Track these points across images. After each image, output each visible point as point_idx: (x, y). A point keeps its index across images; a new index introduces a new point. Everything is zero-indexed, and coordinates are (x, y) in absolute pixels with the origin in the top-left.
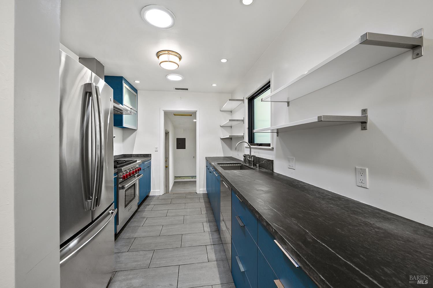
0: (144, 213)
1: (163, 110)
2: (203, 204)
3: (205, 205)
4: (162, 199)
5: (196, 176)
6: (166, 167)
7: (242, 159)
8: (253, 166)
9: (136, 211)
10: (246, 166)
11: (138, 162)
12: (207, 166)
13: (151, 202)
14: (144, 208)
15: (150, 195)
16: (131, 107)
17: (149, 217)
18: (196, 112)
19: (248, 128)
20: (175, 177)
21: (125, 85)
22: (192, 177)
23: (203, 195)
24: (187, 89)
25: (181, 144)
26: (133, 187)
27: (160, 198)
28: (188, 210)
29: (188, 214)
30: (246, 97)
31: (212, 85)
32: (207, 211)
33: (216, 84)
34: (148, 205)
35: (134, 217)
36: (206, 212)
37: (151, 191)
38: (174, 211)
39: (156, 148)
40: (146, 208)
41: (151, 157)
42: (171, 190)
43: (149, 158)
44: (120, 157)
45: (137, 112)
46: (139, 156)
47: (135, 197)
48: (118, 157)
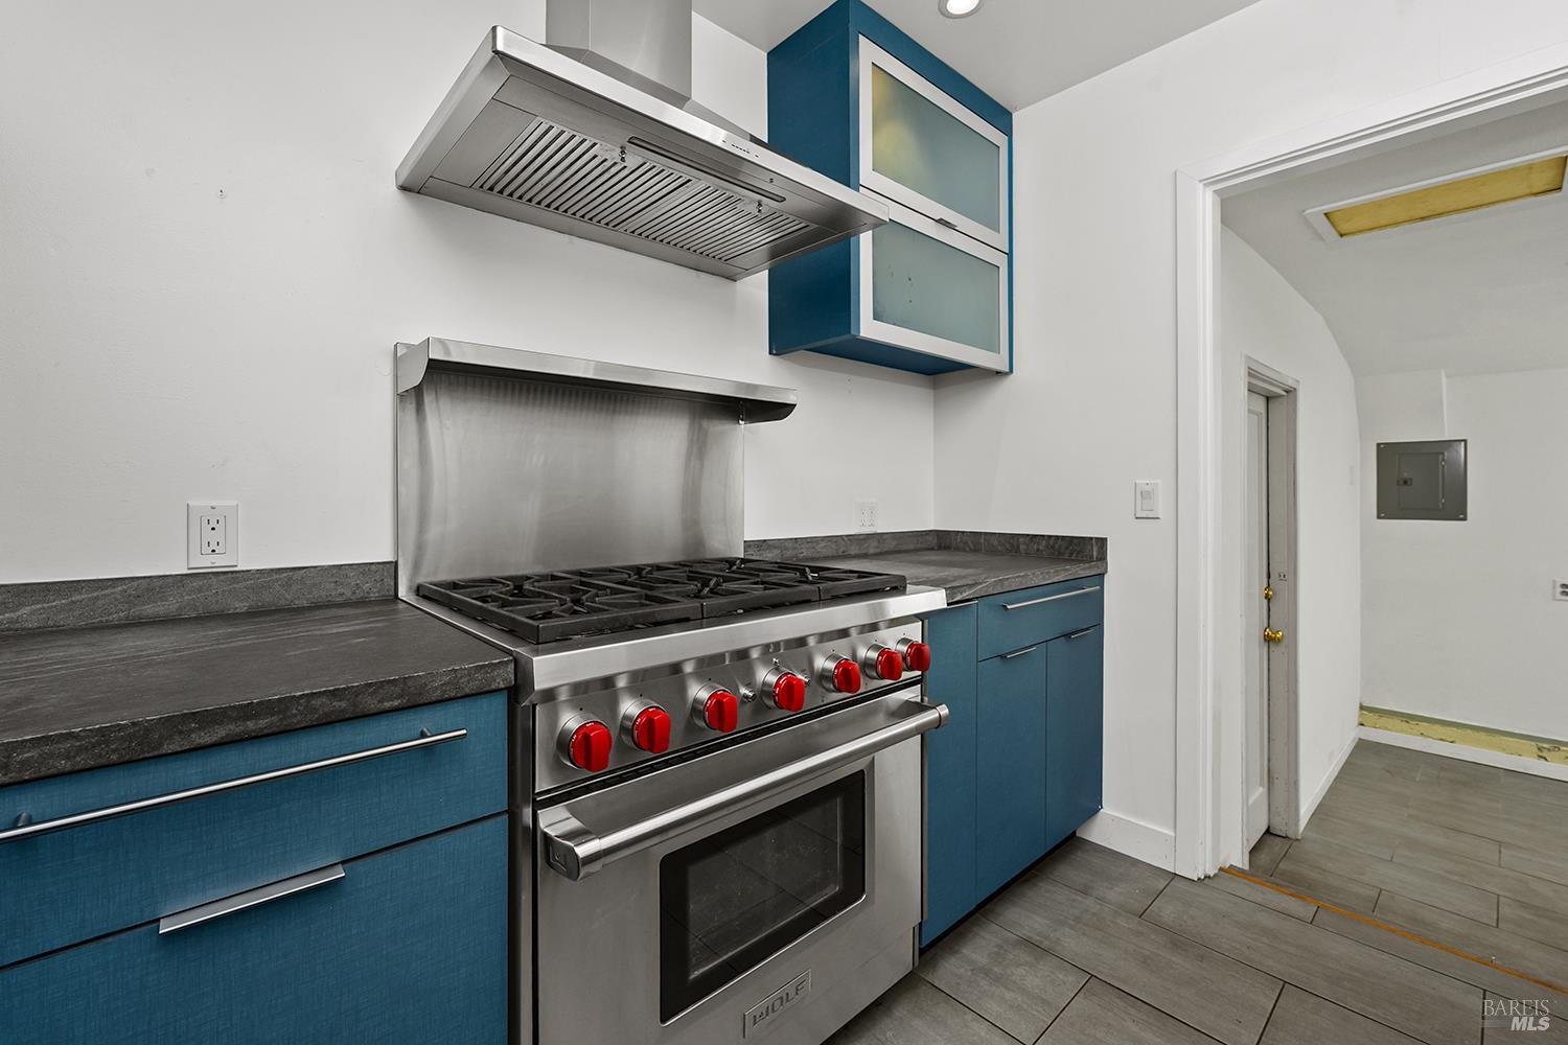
4: (1174, 943)
6: (1272, 638)
15: (1092, 838)
16: (942, 213)
20: (1362, 708)
21: (868, 53)
22: (1545, 747)
26: (836, 806)
27: (1167, 911)
34: (1035, 949)
39: (1146, 495)
40: (1000, 979)
41: (1103, 557)
42: (1322, 812)
43: (1085, 569)
44: (904, 547)
45: (1010, 255)
46: (1022, 547)
47: (863, 891)
48: (892, 545)
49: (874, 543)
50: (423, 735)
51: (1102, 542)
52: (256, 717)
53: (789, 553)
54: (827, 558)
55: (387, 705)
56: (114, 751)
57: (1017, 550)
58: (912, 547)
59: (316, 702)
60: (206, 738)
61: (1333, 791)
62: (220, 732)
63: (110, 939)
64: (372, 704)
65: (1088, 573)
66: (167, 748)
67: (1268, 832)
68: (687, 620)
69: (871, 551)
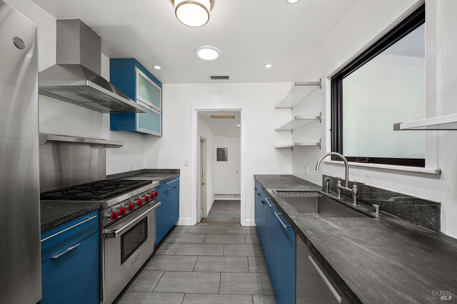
0: (162, 261)
1: (196, 110)
2: (251, 248)
3: (254, 251)
4: (192, 234)
5: (240, 195)
6: (203, 184)
7: (320, 183)
8: (357, 204)
9: (152, 256)
10: (335, 200)
11: (154, 183)
12: (256, 189)
13: (178, 237)
14: (165, 249)
15: (178, 225)
16: (151, 105)
17: (168, 269)
18: (240, 112)
19: (331, 130)
20: (215, 194)
21: (138, 71)
22: (236, 195)
23: (251, 230)
24: (227, 78)
25: (221, 155)
26: (143, 223)
27: (190, 231)
28: (228, 260)
29: (228, 271)
30: (328, 76)
31: (264, 66)
32: (258, 265)
33: (272, 65)
34: (172, 243)
35: (146, 268)
36: (256, 267)
37: (180, 219)
38: (207, 259)
39: (187, 161)
40: (167, 249)
41: (179, 173)
42: (210, 213)
43: (176, 175)
44: (139, 173)
45: (162, 113)
46: (164, 172)
47: (147, 238)
48: (136, 173)
49: (133, 173)
50: (88, 219)
51: (179, 170)
52: (66, 218)
53: (115, 178)
54: (123, 178)
55: (84, 213)
56: (47, 227)
57: (163, 172)
58: (140, 173)
59: (74, 214)
60: (59, 223)
61: (211, 209)
62: (61, 222)
63: (45, 262)
64: (81, 214)
65: (177, 176)
66: (54, 226)
67: (202, 218)
68: (122, 192)
69: (132, 175)
